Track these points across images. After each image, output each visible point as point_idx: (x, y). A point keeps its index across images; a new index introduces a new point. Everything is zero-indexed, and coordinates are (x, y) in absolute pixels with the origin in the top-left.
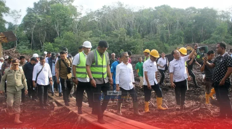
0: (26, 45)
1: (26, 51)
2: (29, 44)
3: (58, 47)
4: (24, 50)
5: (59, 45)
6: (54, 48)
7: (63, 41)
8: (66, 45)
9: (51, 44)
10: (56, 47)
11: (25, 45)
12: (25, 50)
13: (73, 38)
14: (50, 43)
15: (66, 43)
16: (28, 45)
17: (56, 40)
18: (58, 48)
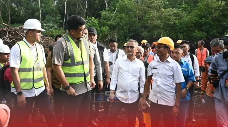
0: (55, 22)
1: (54, 32)
2: (61, 21)
3: (107, 25)
4: (51, 30)
5: (109, 23)
6: (100, 27)
7: (116, 16)
8: (122, 22)
9: (96, 20)
10: (103, 26)
11: (53, 22)
12: (53, 30)
13: (134, 10)
14: (93, 18)
15: (121, 18)
16: (58, 23)
17: (103, 13)
18: (107, 28)
